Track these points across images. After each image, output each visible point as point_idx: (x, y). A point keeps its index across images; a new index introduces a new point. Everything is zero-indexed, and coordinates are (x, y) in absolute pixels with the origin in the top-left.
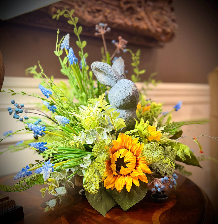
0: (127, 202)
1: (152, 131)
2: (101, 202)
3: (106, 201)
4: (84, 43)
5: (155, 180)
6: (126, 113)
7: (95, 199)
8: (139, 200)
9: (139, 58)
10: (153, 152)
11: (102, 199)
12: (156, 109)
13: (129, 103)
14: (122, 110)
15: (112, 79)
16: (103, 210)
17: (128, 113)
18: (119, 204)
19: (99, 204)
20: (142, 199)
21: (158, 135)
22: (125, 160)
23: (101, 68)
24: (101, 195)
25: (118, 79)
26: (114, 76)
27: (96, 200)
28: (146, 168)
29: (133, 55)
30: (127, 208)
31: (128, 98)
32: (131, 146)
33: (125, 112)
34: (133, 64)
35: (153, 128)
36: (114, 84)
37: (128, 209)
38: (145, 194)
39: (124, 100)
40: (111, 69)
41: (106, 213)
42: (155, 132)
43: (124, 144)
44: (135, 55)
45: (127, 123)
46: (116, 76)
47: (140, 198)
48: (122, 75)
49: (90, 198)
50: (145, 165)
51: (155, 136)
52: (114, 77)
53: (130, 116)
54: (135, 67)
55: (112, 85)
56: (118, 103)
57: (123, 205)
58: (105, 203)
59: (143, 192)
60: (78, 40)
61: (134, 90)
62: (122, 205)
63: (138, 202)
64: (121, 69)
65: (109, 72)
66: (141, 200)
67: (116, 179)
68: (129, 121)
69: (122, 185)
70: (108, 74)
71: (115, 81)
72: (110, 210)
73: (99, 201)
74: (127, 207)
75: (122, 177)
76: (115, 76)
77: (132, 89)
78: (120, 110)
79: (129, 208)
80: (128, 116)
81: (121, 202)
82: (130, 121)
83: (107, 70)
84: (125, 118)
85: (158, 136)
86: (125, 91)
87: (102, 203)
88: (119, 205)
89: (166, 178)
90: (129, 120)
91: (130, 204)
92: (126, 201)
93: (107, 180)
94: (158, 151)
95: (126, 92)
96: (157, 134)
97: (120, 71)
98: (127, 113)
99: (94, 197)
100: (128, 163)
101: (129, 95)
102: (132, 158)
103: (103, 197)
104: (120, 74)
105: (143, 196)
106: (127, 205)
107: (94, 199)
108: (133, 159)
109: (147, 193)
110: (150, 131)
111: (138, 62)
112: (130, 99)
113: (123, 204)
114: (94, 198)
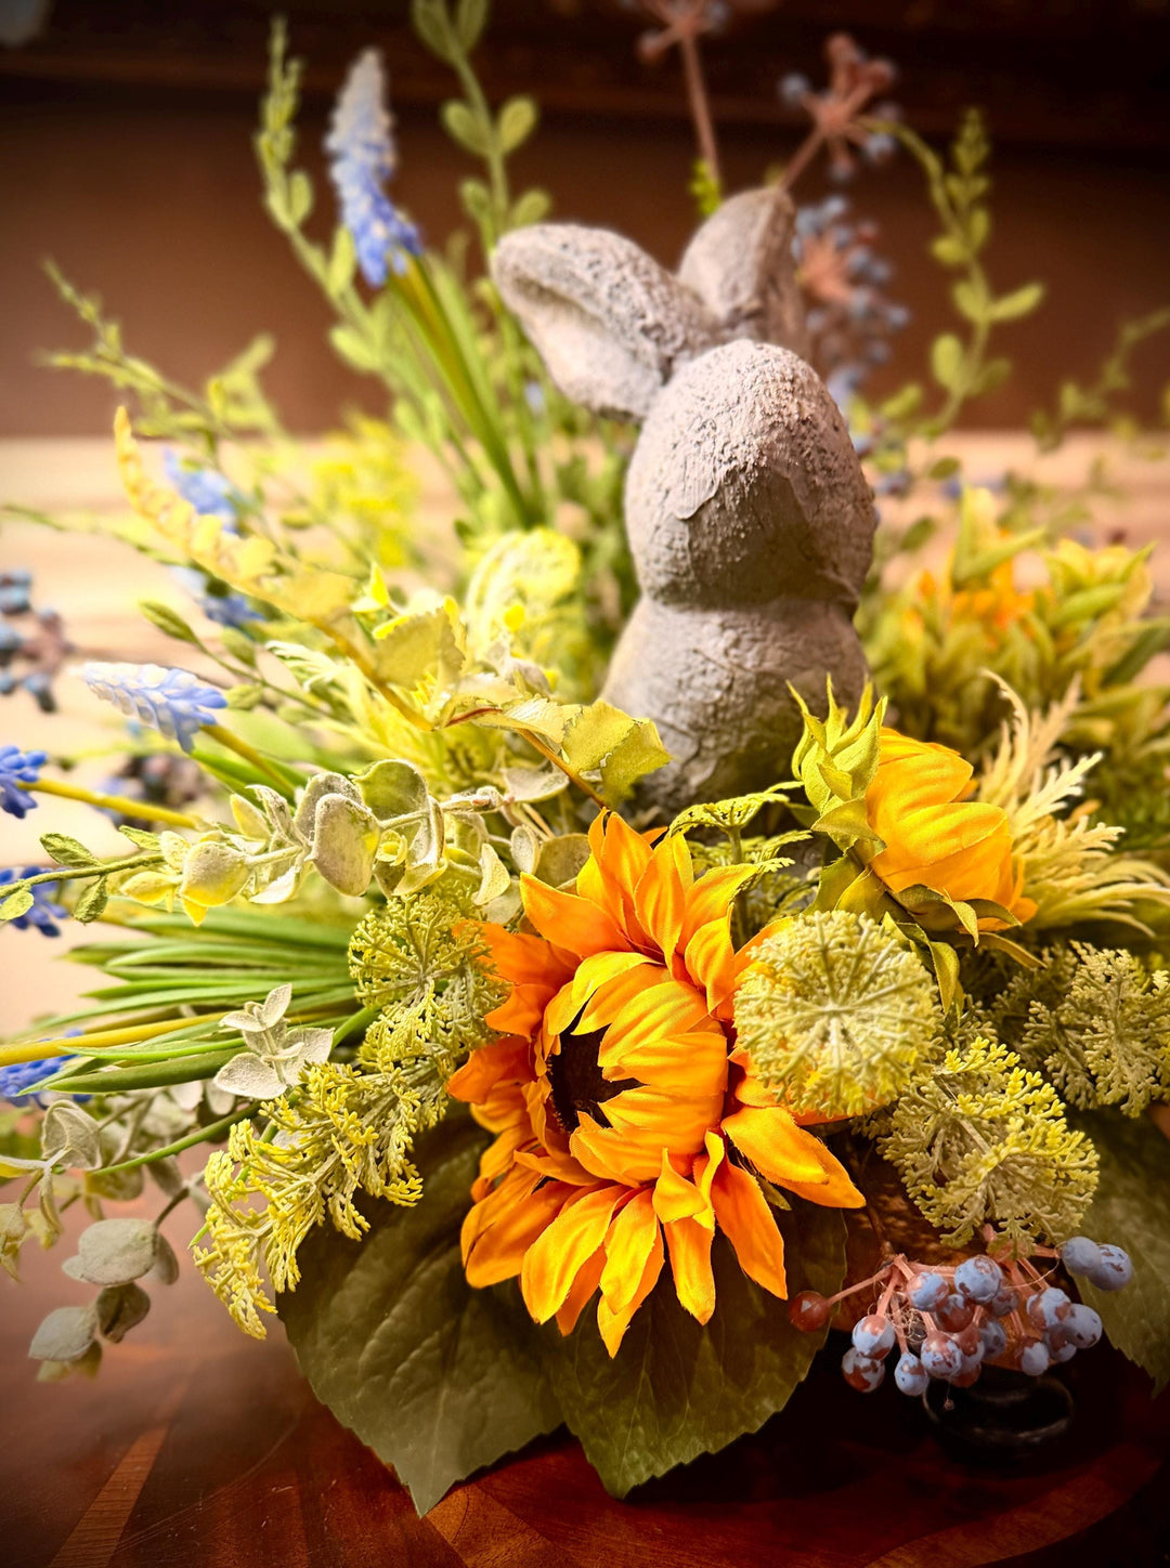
0: (641, 1429)
1: (914, 805)
2: (435, 1385)
3: (483, 1375)
4: (519, 118)
5: (883, 1273)
6: (723, 644)
7: (377, 1353)
8: (728, 1428)
9: (980, 185)
10: (831, 1006)
11: (447, 1360)
12: (1079, 601)
13: (744, 543)
14: (699, 617)
15: (635, 354)
16: (434, 1452)
17: (745, 644)
18: (574, 1432)
19: (417, 1393)
20: (759, 1425)
21: (965, 840)
22: (607, 1061)
23: (552, 274)
24: (447, 1327)
25: (686, 344)
26: (639, 323)
27: (384, 1366)
28: (785, 1153)
29: (932, 163)
30: (633, 1481)
31: (728, 498)
32: (673, 932)
33: (724, 627)
34: (948, 249)
35: (933, 773)
36: (653, 393)
37: (636, 1490)
38: (790, 1391)
39: (693, 521)
40: (627, 271)
41: (457, 1485)
42: (936, 817)
43: (629, 910)
44: (950, 166)
45: (741, 731)
46: (658, 326)
47: (735, 1417)
48: (737, 310)
49: (322, 1342)
50: (784, 1127)
51: (937, 850)
52: (645, 331)
53: (768, 666)
54: (959, 273)
55: (636, 408)
56: (653, 556)
57: (603, 1443)
58: (472, 1392)
59: (776, 1360)
60: (458, 93)
61: (773, 426)
62: (593, 1441)
63: (713, 1450)
64: (732, 262)
65: (604, 290)
66: (746, 1436)
67: (556, 1212)
68: (749, 712)
69: (560, 1283)
70: (600, 312)
71: (654, 363)
72: (507, 1461)
73: (408, 1377)
74: (634, 1465)
75: (593, 1204)
76: (650, 320)
77: (759, 417)
78: (685, 618)
79: (646, 1478)
80: (740, 666)
81: (592, 1418)
82: (768, 708)
83: (588, 277)
84: (718, 686)
85: (965, 852)
86: (698, 438)
87: (444, 1393)
88: (576, 1438)
89: (972, 1273)
90: (759, 698)
91: (656, 1450)
92: (636, 1413)
93: (488, 1212)
94: (877, 1009)
95: (707, 446)
96: (955, 832)
97: (721, 286)
98: (736, 643)
99: (364, 1341)
100: (627, 1094)
101: (732, 475)
102: (668, 1044)
103: (465, 1345)
104: (719, 308)
105: (770, 1406)
106: (636, 1455)
107: (364, 1357)
108: (683, 1061)
109: (803, 1377)
110: (891, 805)
111: (980, 223)
112: (742, 509)
113: (605, 1436)
114: (372, 1343)
